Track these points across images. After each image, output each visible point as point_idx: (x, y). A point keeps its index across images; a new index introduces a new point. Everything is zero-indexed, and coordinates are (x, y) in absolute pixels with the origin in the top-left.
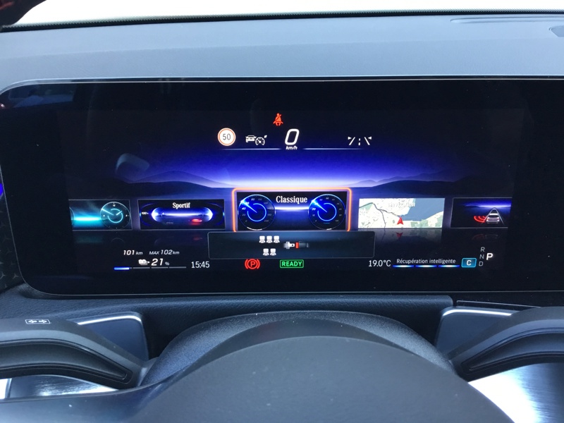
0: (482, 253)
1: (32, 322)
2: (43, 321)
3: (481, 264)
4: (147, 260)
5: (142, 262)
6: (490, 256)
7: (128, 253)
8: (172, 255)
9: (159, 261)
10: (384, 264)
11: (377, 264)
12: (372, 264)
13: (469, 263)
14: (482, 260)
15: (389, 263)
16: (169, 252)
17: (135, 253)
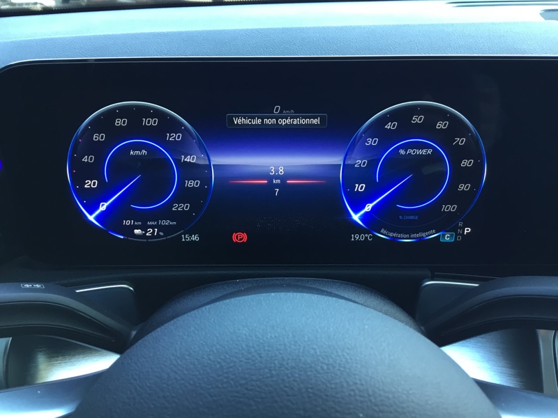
0: (460, 228)
1: (27, 286)
2: (38, 286)
3: (459, 238)
4: (142, 230)
5: (137, 231)
6: (467, 230)
7: (127, 223)
8: (169, 225)
9: (154, 231)
10: (366, 238)
11: (359, 238)
12: (355, 238)
13: (447, 238)
14: (460, 234)
15: (370, 237)
16: (166, 223)
17: (134, 223)
